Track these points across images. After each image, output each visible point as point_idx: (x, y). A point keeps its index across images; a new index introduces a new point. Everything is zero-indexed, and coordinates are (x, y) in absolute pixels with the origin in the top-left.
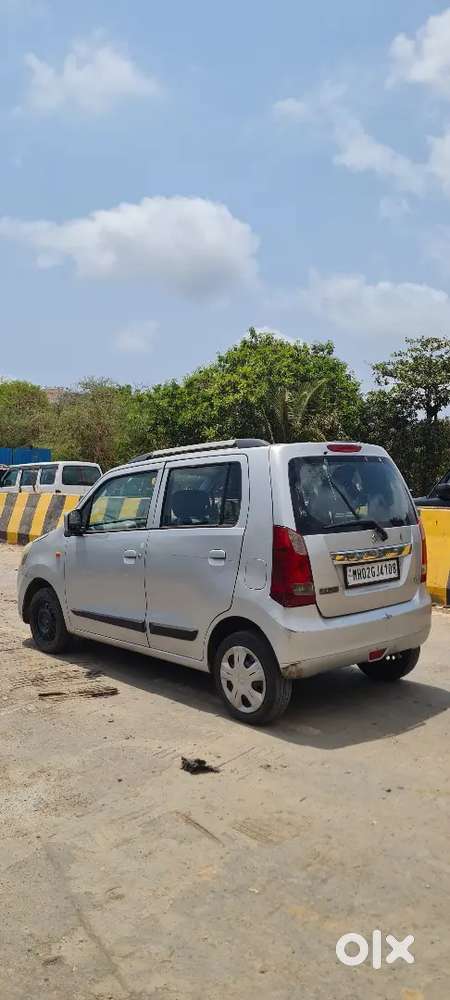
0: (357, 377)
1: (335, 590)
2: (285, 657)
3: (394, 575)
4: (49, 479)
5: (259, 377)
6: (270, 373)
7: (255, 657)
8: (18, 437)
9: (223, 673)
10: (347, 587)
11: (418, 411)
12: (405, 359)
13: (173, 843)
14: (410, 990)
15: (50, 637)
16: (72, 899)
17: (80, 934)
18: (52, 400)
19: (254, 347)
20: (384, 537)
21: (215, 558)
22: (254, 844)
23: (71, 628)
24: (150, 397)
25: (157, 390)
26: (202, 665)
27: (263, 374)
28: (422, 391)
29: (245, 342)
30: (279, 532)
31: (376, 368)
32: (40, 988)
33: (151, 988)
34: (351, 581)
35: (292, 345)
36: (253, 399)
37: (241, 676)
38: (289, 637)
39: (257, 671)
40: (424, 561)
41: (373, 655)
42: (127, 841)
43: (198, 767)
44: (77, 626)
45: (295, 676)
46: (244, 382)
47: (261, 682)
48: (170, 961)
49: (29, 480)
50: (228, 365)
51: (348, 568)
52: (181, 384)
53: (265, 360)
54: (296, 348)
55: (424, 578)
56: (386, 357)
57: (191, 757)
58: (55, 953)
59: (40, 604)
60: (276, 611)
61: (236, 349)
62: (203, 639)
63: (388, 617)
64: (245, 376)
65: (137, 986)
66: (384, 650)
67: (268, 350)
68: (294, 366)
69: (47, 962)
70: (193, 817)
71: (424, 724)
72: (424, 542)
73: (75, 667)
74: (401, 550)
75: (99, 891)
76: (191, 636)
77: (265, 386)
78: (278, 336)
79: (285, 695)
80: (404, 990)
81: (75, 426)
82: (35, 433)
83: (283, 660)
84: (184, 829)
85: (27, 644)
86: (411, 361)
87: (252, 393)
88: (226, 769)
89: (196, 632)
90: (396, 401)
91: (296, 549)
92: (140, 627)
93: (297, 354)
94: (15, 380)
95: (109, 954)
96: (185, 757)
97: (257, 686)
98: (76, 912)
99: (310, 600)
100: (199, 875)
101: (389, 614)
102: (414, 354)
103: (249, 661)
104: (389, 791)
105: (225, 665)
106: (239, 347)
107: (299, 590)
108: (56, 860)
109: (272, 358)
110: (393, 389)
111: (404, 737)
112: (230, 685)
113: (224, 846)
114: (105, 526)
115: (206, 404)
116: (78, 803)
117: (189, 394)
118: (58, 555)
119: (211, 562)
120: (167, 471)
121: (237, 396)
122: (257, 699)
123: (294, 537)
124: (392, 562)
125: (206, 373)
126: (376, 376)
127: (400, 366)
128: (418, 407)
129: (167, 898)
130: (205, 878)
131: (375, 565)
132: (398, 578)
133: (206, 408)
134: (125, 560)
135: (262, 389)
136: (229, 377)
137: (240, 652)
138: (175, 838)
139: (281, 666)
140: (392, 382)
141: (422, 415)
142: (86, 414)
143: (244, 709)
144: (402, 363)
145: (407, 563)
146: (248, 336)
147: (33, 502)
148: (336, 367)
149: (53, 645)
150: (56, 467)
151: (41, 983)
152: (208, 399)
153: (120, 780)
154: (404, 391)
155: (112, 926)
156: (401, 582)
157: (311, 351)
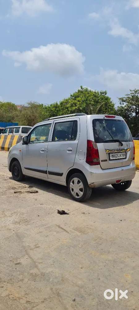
0: (114, 102)
1: (106, 160)
2: (90, 181)
3: (124, 157)
4: (17, 131)
5: (83, 101)
6: (87, 100)
7: (81, 181)
8: (8, 119)
9: (71, 186)
10: (110, 160)
11: (133, 113)
12: (129, 96)
13: (55, 233)
14: (126, 274)
15: (18, 176)
16: (24, 247)
17: (26, 257)
18: (18, 108)
19: (82, 92)
20: (122, 145)
21: (69, 150)
22: (79, 234)
23: (24, 173)
24: (49, 107)
25: (51, 105)
26: (64, 184)
27: (84, 101)
28: (134, 107)
29: (79, 91)
30: (89, 142)
31: (120, 99)
32: (14, 271)
33: (47, 272)
34: (111, 158)
35: (94, 91)
36: (81, 108)
37: (76, 187)
38: (91, 175)
39: (81, 185)
40: (134, 153)
41: (117, 181)
42: (41, 232)
43: (63, 213)
44: (26, 172)
45: (93, 187)
46: (78, 103)
47: (82, 189)
48: (53, 265)
49: (11, 131)
50: (73, 98)
51: (110, 154)
52: (59, 104)
53: (85, 96)
54: (95, 93)
55: (134, 159)
56: (123, 96)
57: (60, 210)
58: (18, 262)
59: (15, 166)
60: (87, 166)
61: (76, 93)
62: (65, 176)
63: (122, 170)
64: (79, 101)
65: (44, 271)
66: (121, 180)
67: (86, 93)
68: (94, 98)
69: (16, 264)
70: (61, 226)
71: (132, 203)
72: (134, 147)
73: (25, 185)
74: (127, 150)
75: (32, 246)
76: (61, 175)
77: (85, 104)
78: (89, 89)
79: (89, 193)
80: (125, 274)
81: (26, 116)
82: (13, 118)
83: (89, 182)
84: (58, 229)
85: (10, 178)
86: (131, 97)
87: (81, 106)
88: (71, 213)
89: (62, 174)
90: (126, 110)
91: (94, 147)
92: (45, 172)
93: (95, 95)
94: (7, 102)
95: (35, 262)
96: (59, 210)
97: (81, 190)
98: (25, 251)
99: (98, 163)
100: (62, 242)
101: (123, 169)
102: (132, 95)
103: (79, 182)
104: (121, 220)
105: (71, 183)
106: (77, 92)
107: (95, 160)
108: (19, 237)
109: (87, 95)
110: (125, 106)
111: (126, 206)
112: (73, 190)
113: (70, 234)
114: (34, 142)
115: (66, 110)
116: (26, 222)
117: (61, 107)
118: (20, 151)
119: (68, 152)
120: (54, 124)
121: (76, 107)
122: (81, 194)
123: (94, 144)
124: (124, 153)
125: (67, 100)
126: (120, 102)
127: (128, 99)
128: (133, 112)
129: (53, 248)
130: (65, 242)
131: (119, 154)
132: (126, 158)
133: (66, 111)
134: (41, 151)
135: (84, 105)
136: (74, 101)
137: (76, 180)
138: (55, 232)
139: (89, 184)
140: (125, 104)
141: (134, 114)
142: (29, 113)
143: (77, 197)
144: (128, 97)
145: (129, 154)
146: (80, 89)
147: (12, 138)
148: (107, 99)
149: (18, 178)
150: (20, 127)
151: (14, 269)
152: (67, 108)
153: (39, 216)
154: (129, 107)
155: (36, 255)
156: (127, 159)
157: (100, 94)
